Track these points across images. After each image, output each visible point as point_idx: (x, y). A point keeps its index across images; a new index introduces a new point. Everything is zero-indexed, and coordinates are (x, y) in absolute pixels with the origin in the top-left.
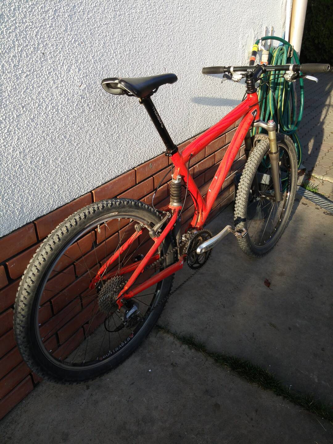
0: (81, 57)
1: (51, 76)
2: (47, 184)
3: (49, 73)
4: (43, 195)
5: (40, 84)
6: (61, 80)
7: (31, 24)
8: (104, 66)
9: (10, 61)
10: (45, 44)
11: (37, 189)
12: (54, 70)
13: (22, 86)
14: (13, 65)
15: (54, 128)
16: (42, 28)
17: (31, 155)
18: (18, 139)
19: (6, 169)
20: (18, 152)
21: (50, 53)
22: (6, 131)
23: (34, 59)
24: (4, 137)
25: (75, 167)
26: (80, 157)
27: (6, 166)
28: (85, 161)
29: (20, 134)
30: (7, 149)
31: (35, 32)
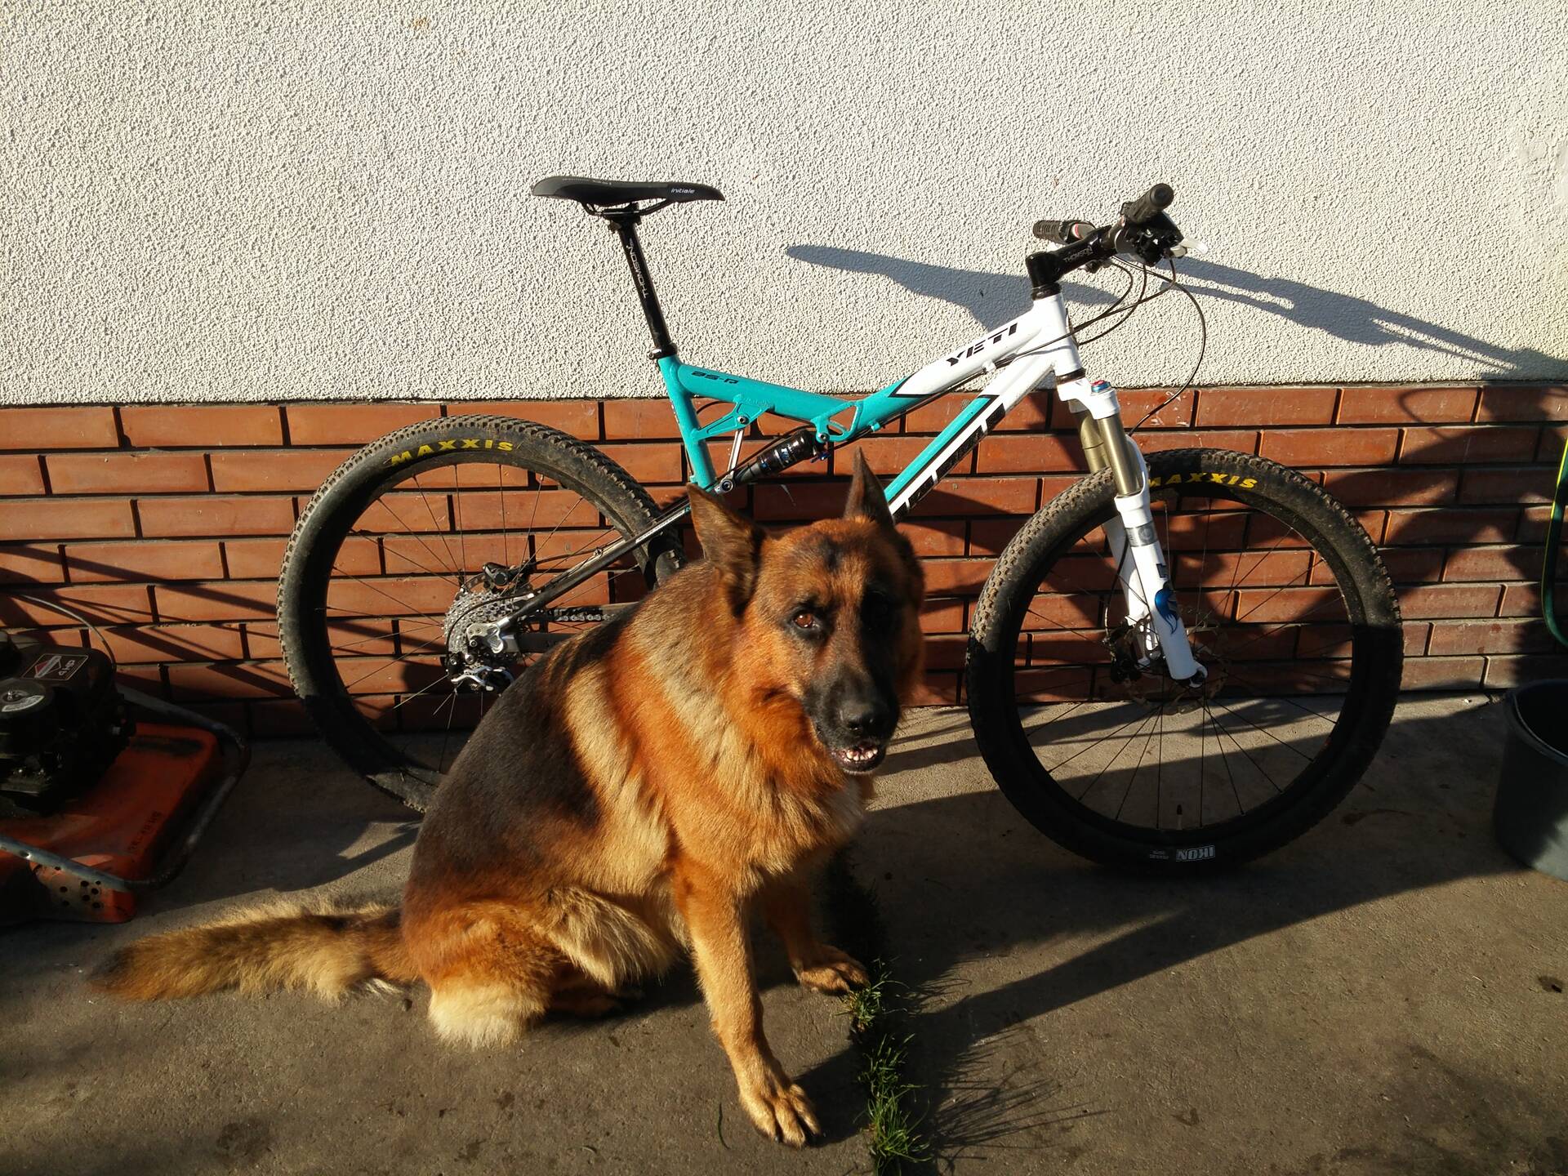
0: (766, 123)
1: (685, 150)
2: (642, 342)
3: (680, 144)
4: (629, 359)
5: (659, 160)
6: (706, 160)
7: (656, 59)
8: (828, 148)
9: (604, 114)
10: (680, 94)
11: (619, 342)
12: (692, 139)
13: (620, 159)
14: (608, 122)
15: (676, 243)
16: (680, 67)
17: (617, 278)
18: (595, 244)
19: (563, 288)
20: (590, 265)
21: (689, 110)
22: (575, 224)
23: (652, 117)
24: (569, 234)
25: (716, 331)
26: (733, 316)
27: (563, 281)
28: (744, 328)
29: (601, 236)
30: (570, 255)
31: (662, 72)
